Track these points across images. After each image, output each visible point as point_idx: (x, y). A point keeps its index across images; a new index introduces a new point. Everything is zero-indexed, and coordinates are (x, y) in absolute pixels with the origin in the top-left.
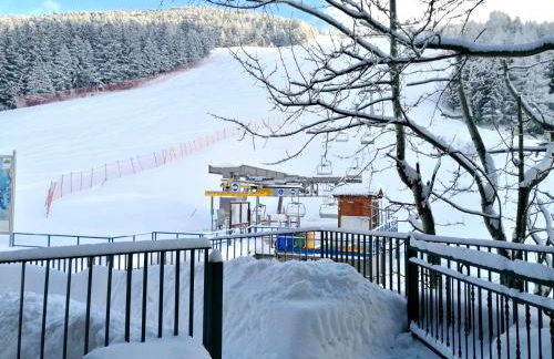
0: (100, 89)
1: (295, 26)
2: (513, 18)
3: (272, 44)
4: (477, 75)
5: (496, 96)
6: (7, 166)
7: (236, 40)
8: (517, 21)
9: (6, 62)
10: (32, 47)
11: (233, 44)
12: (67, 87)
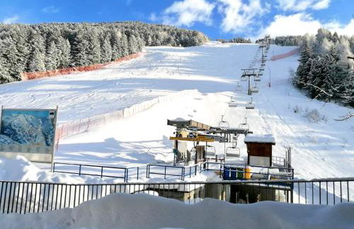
0: (74, 70)
1: (195, 34)
2: (333, 33)
3: (180, 45)
4: (316, 68)
5: (329, 81)
6: (52, 116)
7: (158, 42)
8: (335, 34)
9: (17, 51)
10: (33, 43)
11: (156, 45)
12: (54, 68)
